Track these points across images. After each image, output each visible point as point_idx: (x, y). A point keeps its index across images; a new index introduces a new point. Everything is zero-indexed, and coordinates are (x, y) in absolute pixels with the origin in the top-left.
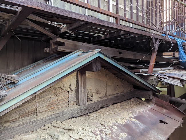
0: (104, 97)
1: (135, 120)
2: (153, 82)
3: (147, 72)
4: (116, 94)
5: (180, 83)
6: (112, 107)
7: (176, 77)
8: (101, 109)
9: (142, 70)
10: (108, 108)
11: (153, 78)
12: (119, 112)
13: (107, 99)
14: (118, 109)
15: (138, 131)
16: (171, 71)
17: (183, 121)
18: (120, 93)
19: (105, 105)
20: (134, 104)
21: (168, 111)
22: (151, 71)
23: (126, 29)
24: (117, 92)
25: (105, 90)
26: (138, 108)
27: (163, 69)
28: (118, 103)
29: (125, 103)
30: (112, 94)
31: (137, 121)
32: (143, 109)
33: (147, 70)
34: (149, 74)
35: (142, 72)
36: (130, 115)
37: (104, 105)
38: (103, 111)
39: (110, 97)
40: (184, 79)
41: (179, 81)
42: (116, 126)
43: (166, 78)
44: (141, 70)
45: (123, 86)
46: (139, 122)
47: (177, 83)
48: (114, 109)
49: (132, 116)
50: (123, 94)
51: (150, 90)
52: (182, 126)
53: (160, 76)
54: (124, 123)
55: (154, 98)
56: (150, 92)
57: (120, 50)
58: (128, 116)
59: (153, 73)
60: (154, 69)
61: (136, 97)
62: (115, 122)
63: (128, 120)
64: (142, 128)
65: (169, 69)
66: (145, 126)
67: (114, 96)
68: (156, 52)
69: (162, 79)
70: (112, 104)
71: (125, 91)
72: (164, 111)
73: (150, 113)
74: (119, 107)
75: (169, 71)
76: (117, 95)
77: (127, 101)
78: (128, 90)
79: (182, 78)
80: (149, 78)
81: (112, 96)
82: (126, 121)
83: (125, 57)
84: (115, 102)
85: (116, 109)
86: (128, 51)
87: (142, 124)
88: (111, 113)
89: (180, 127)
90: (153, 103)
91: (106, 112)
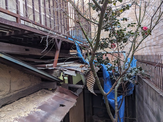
0: (7, 94)
1: (39, 109)
2: (56, 74)
3: (52, 66)
4: (23, 88)
5: (75, 74)
6: (17, 102)
7: (72, 69)
8: (3, 107)
9: (48, 65)
10: (11, 104)
11: (56, 71)
12: (24, 105)
13: (11, 96)
14: (23, 103)
15: (39, 119)
16: (72, 64)
17: (76, 101)
18: (27, 87)
19: (9, 102)
20: (41, 95)
21: (67, 96)
22: (55, 65)
23: (28, 29)
24: (23, 87)
25: (9, 87)
26: (44, 98)
27: (66, 63)
28: (24, 97)
29: (32, 96)
30: (17, 89)
31: (40, 110)
32: (48, 98)
33: (52, 65)
34: (53, 68)
35: (48, 67)
36: (35, 106)
37: (6, 102)
38: (5, 108)
39: (14, 93)
40: (77, 70)
41: (74, 72)
42: (17, 120)
43: (66, 71)
44: (46, 65)
45: (30, 80)
46: (42, 111)
47: (73, 74)
48: (19, 104)
49: (37, 107)
50: (30, 88)
51: (55, 81)
52: (75, 105)
53: (62, 69)
54: (27, 115)
55: (58, 87)
56: (54, 83)
57: (27, 48)
58: (33, 108)
59: (57, 67)
60: (58, 64)
61: (44, 89)
62: (17, 117)
63: (31, 111)
64: (43, 115)
65: (71, 63)
66: (46, 113)
67: (19, 91)
68: (59, 51)
69: (63, 71)
70: (18, 99)
71: (33, 85)
72: (65, 96)
73: (54, 100)
74: (25, 100)
75: (70, 65)
76: (23, 90)
77: (35, 93)
78: (36, 84)
79: (76, 70)
80: (54, 71)
81: (17, 91)
82: (29, 113)
83: (33, 54)
84: (21, 97)
85: (21, 103)
86: (36, 49)
87: (44, 112)
88: (14, 108)
89: (74, 106)
90: (57, 91)
91: (9, 109)
